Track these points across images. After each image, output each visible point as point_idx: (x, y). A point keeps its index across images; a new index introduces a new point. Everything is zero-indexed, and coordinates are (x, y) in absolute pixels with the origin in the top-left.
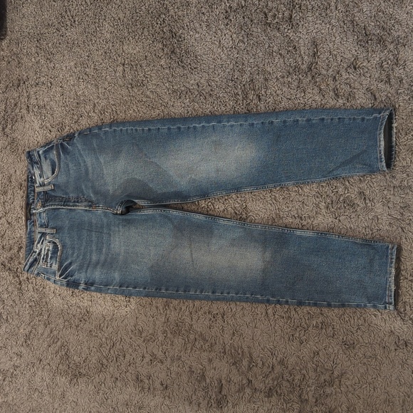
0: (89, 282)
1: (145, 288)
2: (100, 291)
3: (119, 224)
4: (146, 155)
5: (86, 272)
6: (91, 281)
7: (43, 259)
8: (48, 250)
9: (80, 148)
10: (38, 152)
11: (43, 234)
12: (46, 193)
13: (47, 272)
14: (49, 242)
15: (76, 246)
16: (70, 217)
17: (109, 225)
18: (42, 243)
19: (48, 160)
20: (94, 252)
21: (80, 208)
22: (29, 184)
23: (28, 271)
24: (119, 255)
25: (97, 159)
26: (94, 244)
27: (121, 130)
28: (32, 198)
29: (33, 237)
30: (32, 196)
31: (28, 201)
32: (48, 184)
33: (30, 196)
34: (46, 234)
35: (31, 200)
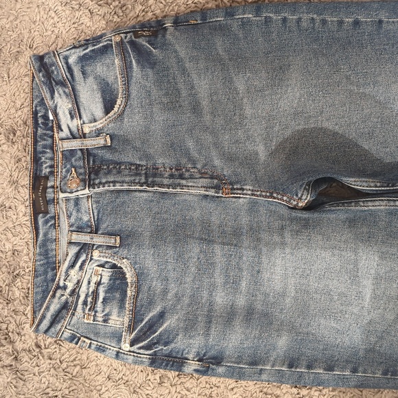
0: (209, 354)
1: (354, 371)
2: (239, 375)
3: (282, 228)
4: (348, 78)
5: (207, 335)
6: (212, 353)
7: (85, 303)
8: (99, 284)
9: (182, 54)
10: (66, 58)
11: (85, 248)
12: (87, 153)
13: (97, 334)
14: (102, 266)
15: (172, 275)
16: (155, 210)
17: (254, 231)
18: (81, 268)
19: (91, 80)
20: (220, 289)
21: (193, 191)
22: (40, 131)
23: (46, 332)
24: (283, 295)
25: (228, 81)
26: (218, 271)
27: (285, 20)
28: (47, 163)
29: (54, 252)
30: (46, 159)
31: (36, 170)
32: (95, 133)
33: (43, 158)
34: (93, 247)
35: (46, 168)
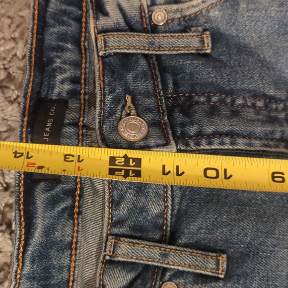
22: (54, 5)
28: (65, 71)
29: (65, 274)
30: (65, 63)
31: (41, 84)
32: (179, 24)
33: (58, 61)
34: (163, 275)
35: (62, 82)
